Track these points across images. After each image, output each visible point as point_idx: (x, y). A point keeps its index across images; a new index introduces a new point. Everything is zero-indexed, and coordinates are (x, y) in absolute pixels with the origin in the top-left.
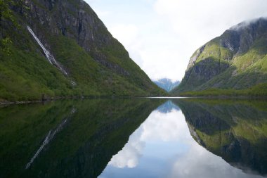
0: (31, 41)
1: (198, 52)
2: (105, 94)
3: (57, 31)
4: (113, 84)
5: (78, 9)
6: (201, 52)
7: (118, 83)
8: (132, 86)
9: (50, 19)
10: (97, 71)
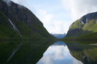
0: (9, 24)
1: (72, 24)
2: (31, 39)
3: (18, 20)
4: (35, 36)
5: (26, 13)
6: (73, 25)
7: (36, 36)
8: (41, 36)
9: (16, 16)
10: (30, 32)
